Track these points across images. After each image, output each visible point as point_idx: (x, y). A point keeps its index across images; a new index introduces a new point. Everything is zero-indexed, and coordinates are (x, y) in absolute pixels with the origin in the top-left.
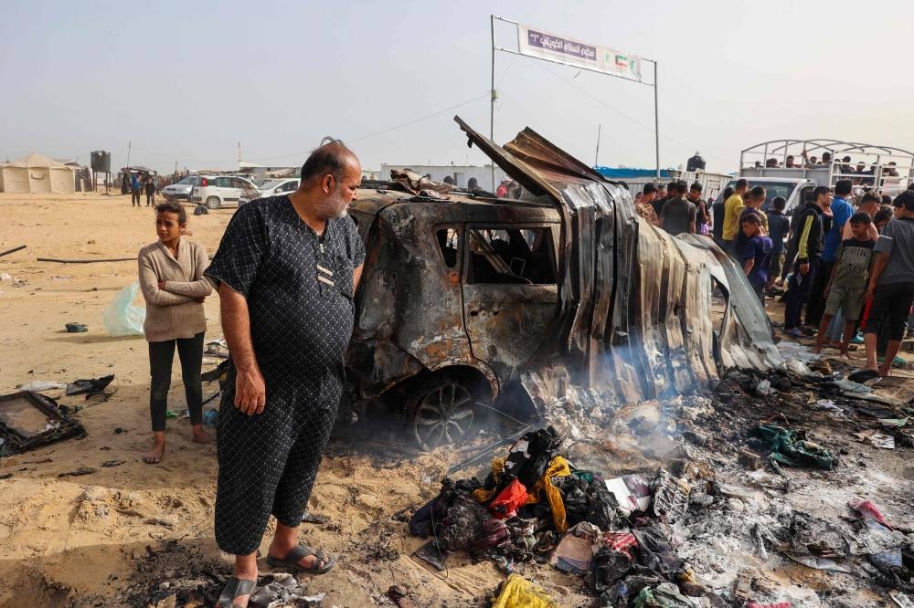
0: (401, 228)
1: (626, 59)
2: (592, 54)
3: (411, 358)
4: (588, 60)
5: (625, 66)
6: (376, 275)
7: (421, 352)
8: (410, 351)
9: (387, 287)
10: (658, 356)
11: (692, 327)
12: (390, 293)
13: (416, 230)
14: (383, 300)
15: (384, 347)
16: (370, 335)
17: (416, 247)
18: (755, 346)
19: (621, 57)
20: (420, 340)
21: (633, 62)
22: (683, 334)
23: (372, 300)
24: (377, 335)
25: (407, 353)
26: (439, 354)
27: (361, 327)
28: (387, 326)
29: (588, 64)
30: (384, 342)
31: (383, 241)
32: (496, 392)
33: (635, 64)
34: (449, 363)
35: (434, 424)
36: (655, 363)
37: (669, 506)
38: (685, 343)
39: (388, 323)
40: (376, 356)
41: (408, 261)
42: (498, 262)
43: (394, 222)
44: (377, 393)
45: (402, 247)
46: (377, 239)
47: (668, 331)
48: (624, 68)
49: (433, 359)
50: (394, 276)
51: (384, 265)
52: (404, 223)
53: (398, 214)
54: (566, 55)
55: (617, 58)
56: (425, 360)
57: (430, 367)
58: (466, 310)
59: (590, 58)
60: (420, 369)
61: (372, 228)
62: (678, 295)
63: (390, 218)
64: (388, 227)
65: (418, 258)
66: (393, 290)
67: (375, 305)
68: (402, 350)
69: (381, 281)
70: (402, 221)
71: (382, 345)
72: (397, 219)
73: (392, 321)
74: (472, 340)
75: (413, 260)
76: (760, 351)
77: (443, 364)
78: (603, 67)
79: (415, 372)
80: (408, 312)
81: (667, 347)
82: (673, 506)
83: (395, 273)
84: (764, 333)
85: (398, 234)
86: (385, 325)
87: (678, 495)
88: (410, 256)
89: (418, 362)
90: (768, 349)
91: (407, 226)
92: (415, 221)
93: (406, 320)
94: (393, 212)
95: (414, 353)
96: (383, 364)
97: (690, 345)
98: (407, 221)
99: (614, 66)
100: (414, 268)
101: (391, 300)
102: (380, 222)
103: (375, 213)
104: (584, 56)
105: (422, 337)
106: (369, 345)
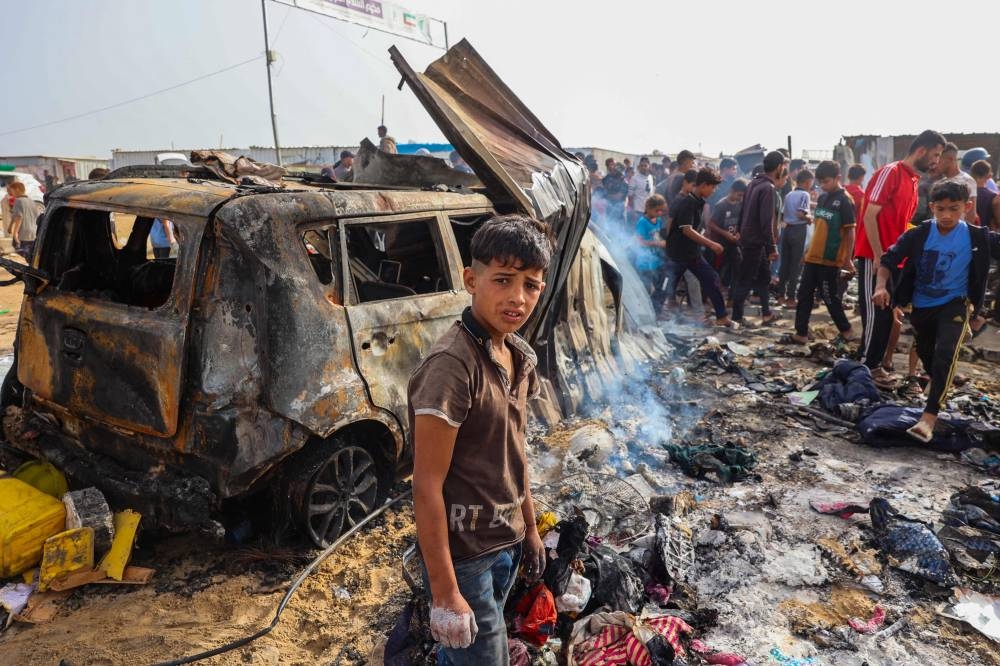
0: (252, 234)
1: (414, 18)
2: (377, 11)
3: (294, 425)
4: (373, 18)
5: (414, 26)
6: (220, 308)
7: (306, 414)
8: (292, 416)
9: (239, 324)
10: (567, 362)
11: (592, 322)
12: (244, 333)
13: (274, 235)
14: (236, 345)
15: (252, 417)
16: (226, 400)
17: (277, 260)
18: (641, 332)
19: (409, 16)
20: (303, 398)
21: (421, 22)
22: (586, 331)
23: (217, 347)
24: (237, 400)
25: (285, 418)
26: (332, 412)
27: (207, 391)
28: (251, 384)
29: (375, 22)
30: (248, 409)
31: (225, 256)
32: (401, 446)
33: (424, 24)
34: (345, 422)
35: (333, 509)
36: (566, 371)
37: (678, 560)
38: (590, 342)
39: (251, 379)
40: (239, 431)
41: (270, 283)
42: (361, 270)
43: (242, 225)
44: (245, 485)
45: (259, 262)
46: (213, 255)
47: (571, 330)
48: (412, 27)
49: (324, 422)
50: (248, 309)
51: (230, 293)
52: (257, 225)
53: (245, 213)
54: (350, 10)
55: (405, 16)
56: (314, 425)
57: (321, 434)
58: (356, 341)
59: (375, 15)
60: (307, 437)
61: (204, 237)
62: (576, 286)
63: (233, 220)
64: (231, 233)
65: (283, 276)
66: (249, 328)
67: (224, 354)
68: (277, 415)
69: (229, 317)
70: (253, 223)
71: (245, 414)
72: (245, 220)
73: (256, 375)
74: (369, 384)
75: (278, 279)
76: (647, 337)
77: (338, 425)
78: (391, 26)
79: (301, 444)
80: (280, 359)
81: (574, 350)
82: (681, 558)
83: (251, 304)
84: (648, 316)
85: (250, 243)
86: (246, 382)
87: (683, 543)
88: (272, 276)
89: (304, 429)
90: (654, 333)
91: (261, 230)
92: (272, 223)
93: (279, 371)
94: (238, 210)
95: (295, 417)
96: (251, 441)
97: (593, 343)
98: (261, 223)
99: (403, 25)
100: (279, 292)
101: (250, 343)
102: (218, 227)
103: (207, 213)
104: (369, 13)
105: (305, 392)
106: (227, 418)
